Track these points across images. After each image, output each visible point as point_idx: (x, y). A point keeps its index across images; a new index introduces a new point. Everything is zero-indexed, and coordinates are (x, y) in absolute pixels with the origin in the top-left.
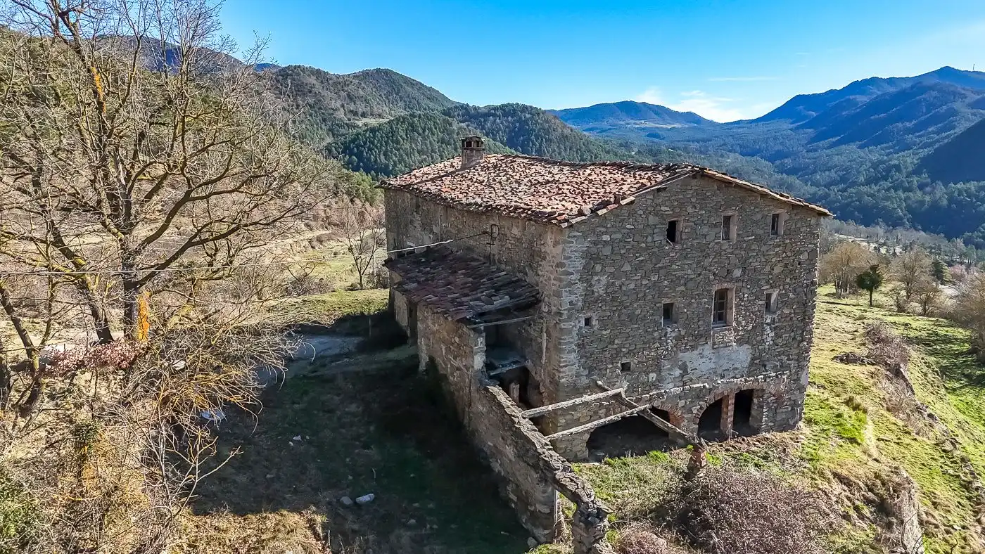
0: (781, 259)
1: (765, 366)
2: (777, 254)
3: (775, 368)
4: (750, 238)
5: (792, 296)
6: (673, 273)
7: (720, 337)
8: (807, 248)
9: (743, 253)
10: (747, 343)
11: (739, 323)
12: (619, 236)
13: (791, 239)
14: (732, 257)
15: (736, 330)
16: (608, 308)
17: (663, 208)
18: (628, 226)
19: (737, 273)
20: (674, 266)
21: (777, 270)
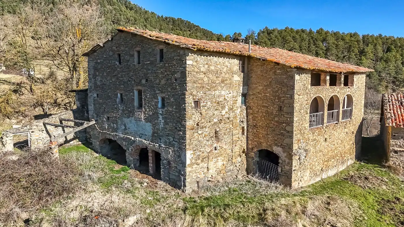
0: (164, 76)
1: (160, 139)
2: (162, 73)
3: (165, 143)
4: (147, 63)
5: (172, 100)
6: (119, 78)
7: (137, 115)
8: (178, 70)
9: (145, 70)
10: (150, 122)
11: (146, 110)
12: (102, 60)
13: (168, 64)
14: (141, 73)
15: (144, 113)
16: (101, 90)
17: (114, 48)
18: (104, 56)
19: (144, 81)
20: (119, 75)
21: (163, 82)
